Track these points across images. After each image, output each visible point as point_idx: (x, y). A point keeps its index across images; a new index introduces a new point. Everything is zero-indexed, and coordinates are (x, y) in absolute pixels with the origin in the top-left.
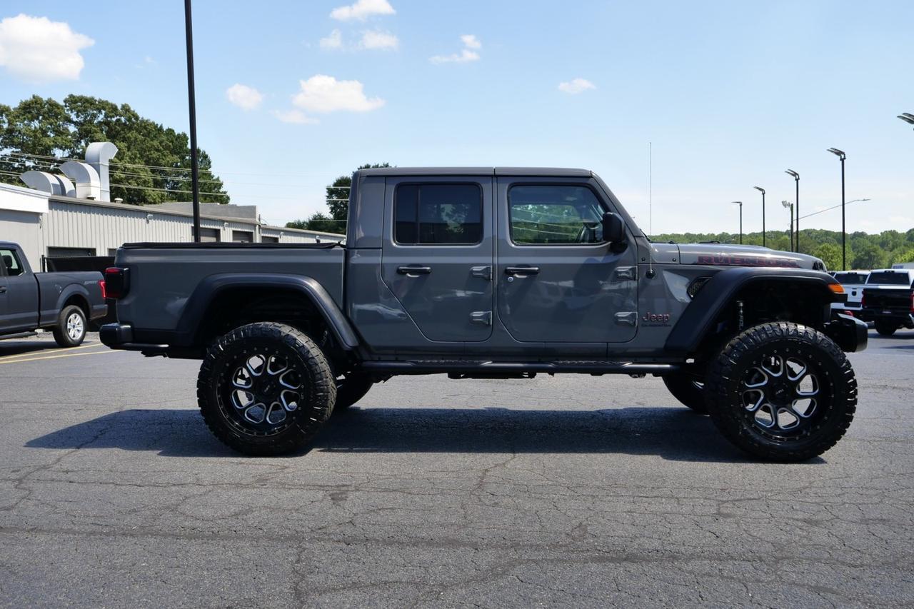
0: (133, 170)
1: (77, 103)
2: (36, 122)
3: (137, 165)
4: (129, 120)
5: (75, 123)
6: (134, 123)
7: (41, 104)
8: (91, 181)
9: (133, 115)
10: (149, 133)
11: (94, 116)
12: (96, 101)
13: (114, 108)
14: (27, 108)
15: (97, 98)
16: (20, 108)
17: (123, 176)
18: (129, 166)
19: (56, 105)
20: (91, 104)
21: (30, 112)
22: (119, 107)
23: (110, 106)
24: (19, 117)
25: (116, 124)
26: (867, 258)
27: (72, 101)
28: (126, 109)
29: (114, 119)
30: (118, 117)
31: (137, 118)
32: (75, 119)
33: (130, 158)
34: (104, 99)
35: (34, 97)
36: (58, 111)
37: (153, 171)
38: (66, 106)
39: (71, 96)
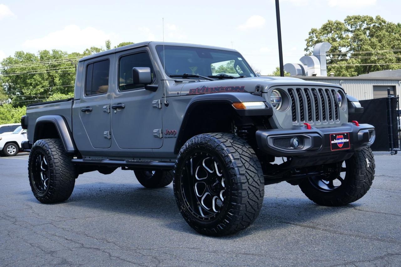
0: (382, 54)
1: (351, 20)
2: (331, 34)
3: (384, 50)
4: (380, 24)
5: (352, 31)
6: (383, 26)
7: (332, 24)
8: (315, 65)
9: (382, 21)
10: (393, 30)
11: (361, 26)
12: (361, 17)
13: (371, 19)
14: (325, 28)
15: (361, 15)
16: (322, 28)
17: (376, 58)
18: (380, 52)
19: (340, 24)
20: (359, 19)
21: (327, 30)
22: (374, 18)
23: (369, 18)
24: (321, 33)
25: (373, 28)
27: (349, 19)
28: (378, 18)
29: (372, 25)
30: (374, 24)
31: (385, 22)
32: (351, 30)
33: (380, 47)
34: (365, 15)
35: (328, 21)
36: (340, 26)
37: (395, 53)
38: (345, 23)
39: (348, 17)
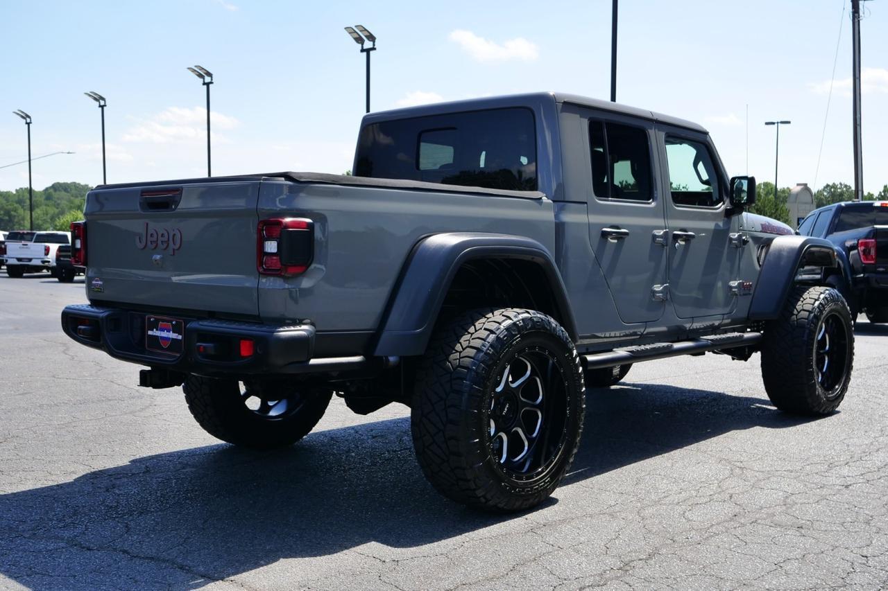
26: (7, 218)
